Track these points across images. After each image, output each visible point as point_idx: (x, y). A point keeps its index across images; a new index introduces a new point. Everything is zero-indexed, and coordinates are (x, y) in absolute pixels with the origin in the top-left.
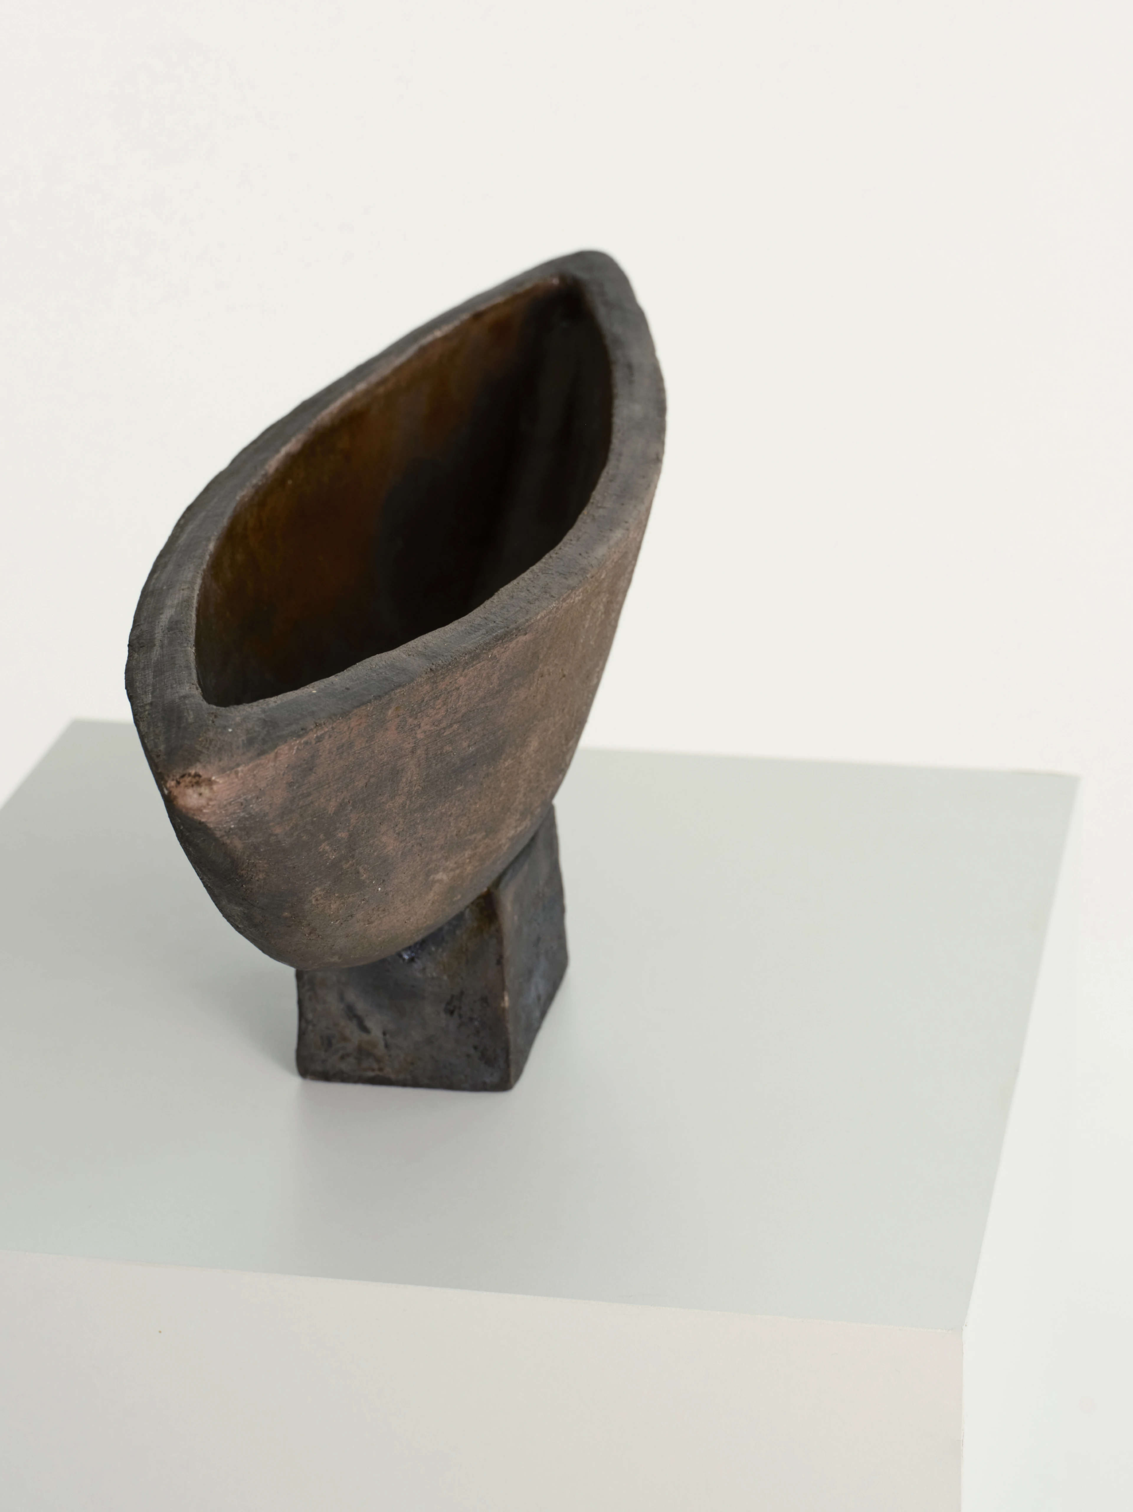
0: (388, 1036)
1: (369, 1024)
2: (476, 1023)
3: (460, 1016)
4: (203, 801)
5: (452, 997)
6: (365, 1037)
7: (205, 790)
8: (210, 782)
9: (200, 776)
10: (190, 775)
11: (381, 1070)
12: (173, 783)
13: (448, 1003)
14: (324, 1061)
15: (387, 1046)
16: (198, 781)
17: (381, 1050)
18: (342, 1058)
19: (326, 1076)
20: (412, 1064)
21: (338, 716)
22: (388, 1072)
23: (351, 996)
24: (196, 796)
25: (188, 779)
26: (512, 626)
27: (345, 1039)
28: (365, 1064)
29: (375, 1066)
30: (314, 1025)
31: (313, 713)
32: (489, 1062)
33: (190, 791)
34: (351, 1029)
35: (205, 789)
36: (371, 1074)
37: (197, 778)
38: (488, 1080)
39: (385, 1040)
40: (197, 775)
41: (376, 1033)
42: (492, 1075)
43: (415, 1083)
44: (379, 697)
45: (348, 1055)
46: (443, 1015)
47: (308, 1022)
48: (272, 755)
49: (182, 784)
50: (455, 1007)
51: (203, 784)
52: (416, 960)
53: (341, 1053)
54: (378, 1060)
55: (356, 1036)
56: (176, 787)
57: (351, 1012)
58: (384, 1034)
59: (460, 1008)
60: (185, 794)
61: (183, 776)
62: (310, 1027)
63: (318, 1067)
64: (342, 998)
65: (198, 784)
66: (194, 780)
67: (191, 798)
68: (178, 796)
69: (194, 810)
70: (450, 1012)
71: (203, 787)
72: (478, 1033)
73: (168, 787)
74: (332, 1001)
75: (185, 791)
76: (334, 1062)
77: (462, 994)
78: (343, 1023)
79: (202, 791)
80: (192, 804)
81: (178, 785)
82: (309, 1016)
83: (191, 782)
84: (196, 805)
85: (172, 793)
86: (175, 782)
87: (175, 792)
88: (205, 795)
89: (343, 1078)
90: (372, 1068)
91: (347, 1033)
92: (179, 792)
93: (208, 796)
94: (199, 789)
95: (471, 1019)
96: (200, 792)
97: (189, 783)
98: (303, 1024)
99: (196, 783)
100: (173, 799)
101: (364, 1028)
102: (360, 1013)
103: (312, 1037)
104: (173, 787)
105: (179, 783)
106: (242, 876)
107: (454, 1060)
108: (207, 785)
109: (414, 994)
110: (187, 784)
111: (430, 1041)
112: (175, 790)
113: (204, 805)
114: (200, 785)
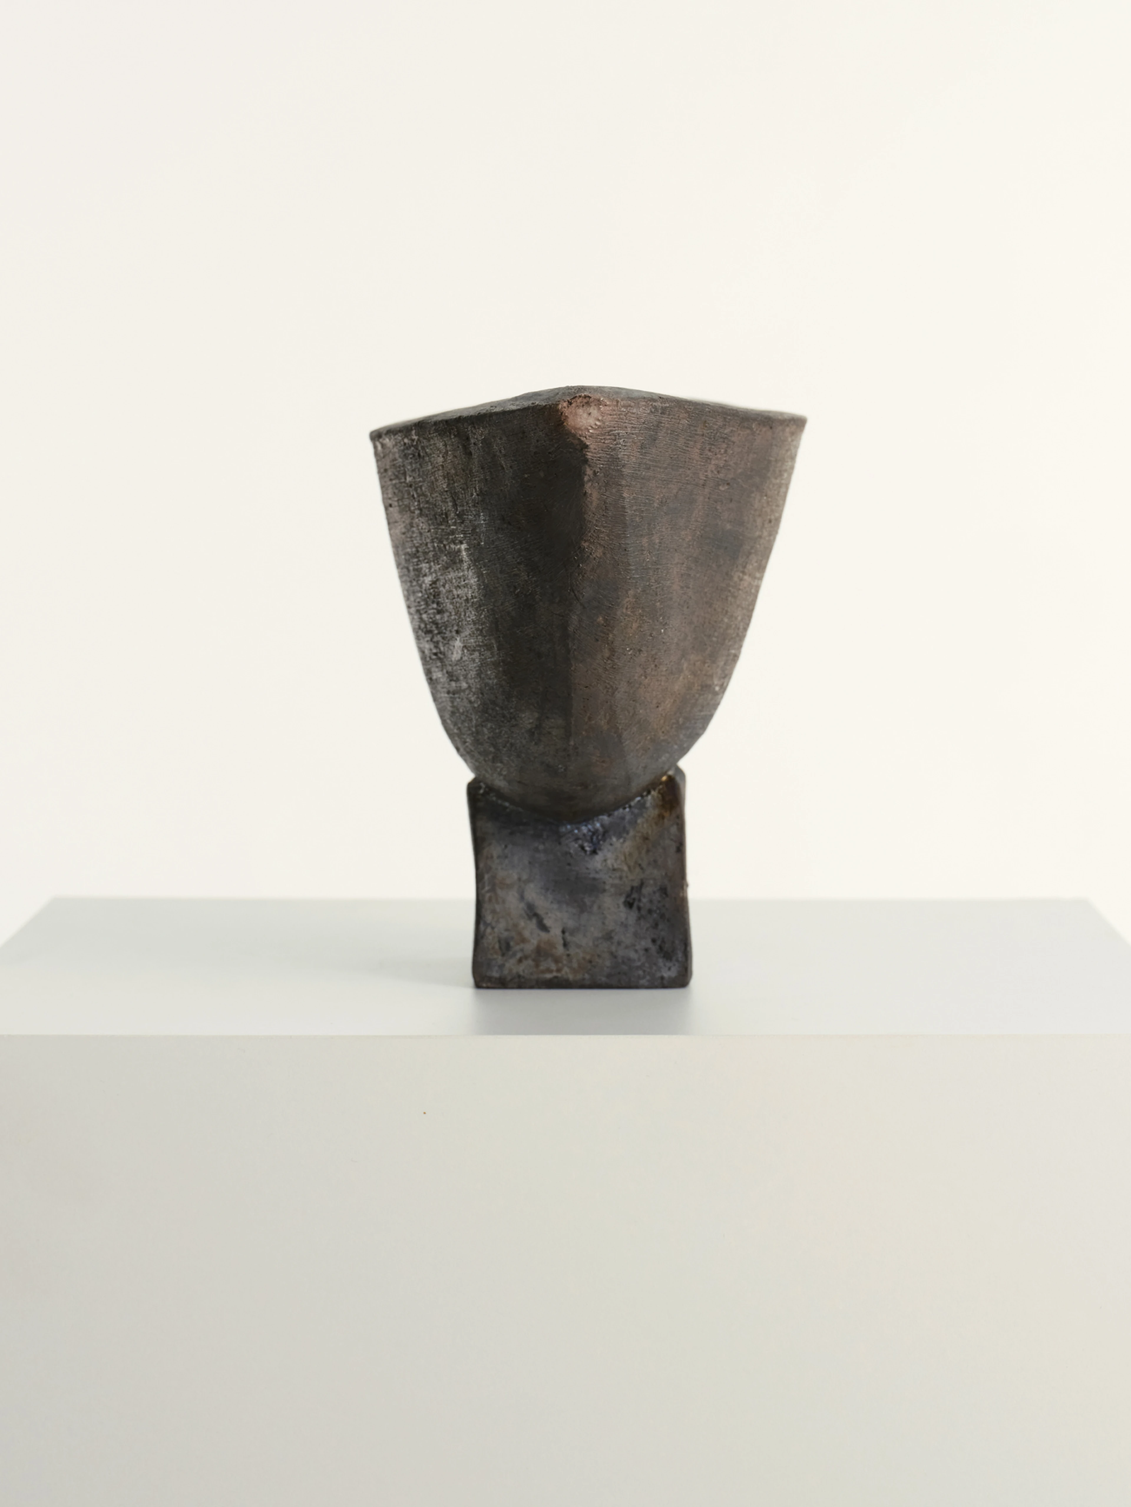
0: (567, 934)
1: (548, 922)
2: (655, 915)
3: (639, 909)
4: (591, 421)
5: (632, 888)
6: (544, 935)
7: (594, 411)
8: (599, 403)
9: (590, 397)
10: (580, 397)
11: (559, 972)
12: (565, 404)
13: (628, 896)
14: (501, 967)
15: (565, 945)
16: (587, 401)
17: (560, 950)
18: (520, 961)
19: (502, 984)
20: (590, 962)
22: (566, 973)
23: (533, 893)
24: (585, 415)
25: (579, 400)
27: (524, 940)
28: (543, 966)
29: (553, 967)
30: (493, 928)
32: (668, 956)
33: (580, 411)
34: (529, 928)
35: (594, 409)
36: (548, 976)
37: (587, 399)
38: (666, 974)
39: (564, 939)
40: (587, 396)
41: (556, 932)
42: (669, 969)
43: (593, 983)
45: (526, 957)
46: (622, 908)
47: (487, 925)
49: (573, 405)
50: (634, 899)
51: (592, 404)
52: (598, 851)
53: (519, 955)
54: (557, 960)
55: (533, 936)
56: (568, 407)
57: (532, 913)
58: (563, 932)
59: (640, 900)
60: (575, 414)
61: (575, 397)
62: (489, 930)
63: (495, 974)
64: (522, 898)
65: (588, 403)
66: (585, 401)
67: (581, 418)
68: (569, 416)
69: (582, 430)
70: (629, 905)
71: (592, 407)
72: (656, 925)
73: (560, 409)
74: (512, 901)
75: (576, 411)
76: (512, 966)
77: (642, 884)
78: (522, 924)
79: (591, 411)
80: (581, 424)
81: (569, 405)
82: (489, 918)
83: (582, 402)
84: (585, 425)
85: (563, 414)
86: (567, 403)
87: (567, 412)
88: (592, 415)
89: (521, 983)
90: (549, 971)
91: (526, 934)
92: (571, 412)
93: (595, 416)
94: (588, 409)
95: (650, 911)
96: (589, 412)
97: (580, 403)
98: (482, 927)
99: (586, 403)
100: (564, 419)
101: (543, 928)
102: (540, 912)
103: (490, 939)
104: (565, 407)
105: (570, 403)
106: (582, 550)
107: (633, 955)
108: (595, 405)
109: (594, 887)
110: (578, 404)
111: (608, 937)
112: (567, 410)
113: (592, 425)
114: (589, 405)
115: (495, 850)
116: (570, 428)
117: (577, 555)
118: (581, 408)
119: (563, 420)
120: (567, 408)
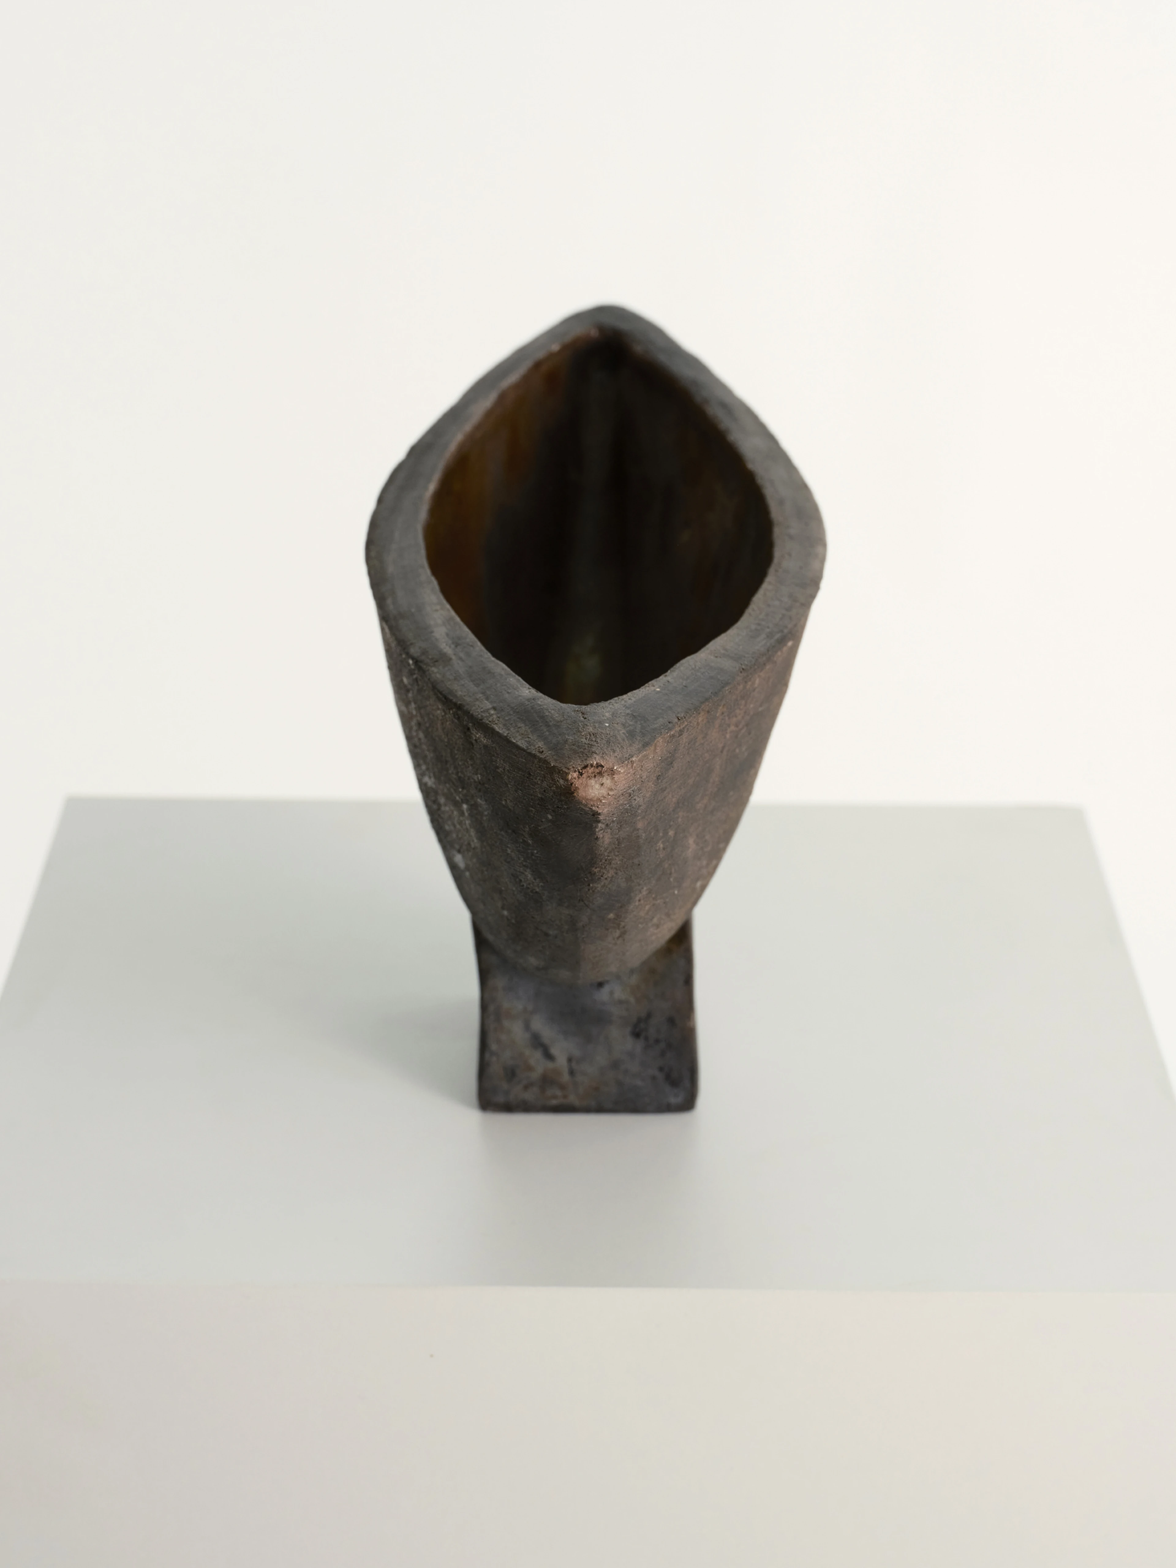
0: (573, 1063)
1: (554, 1051)
2: (663, 1045)
3: (646, 1039)
4: (604, 792)
5: (639, 1019)
6: (550, 1065)
7: (607, 781)
8: (612, 772)
9: (602, 767)
10: (592, 766)
11: (565, 1097)
12: (575, 775)
13: (635, 1027)
14: (506, 1093)
15: (572, 1073)
16: (600, 771)
17: (566, 1078)
18: (526, 1088)
19: (508, 1108)
20: (597, 1089)
21: (693, 710)
22: (573, 1099)
23: (539, 1024)
24: (597, 786)
25: (590, 770)
26: (786, 631)
27: (530, 1068)
28: (549, 1092)
29: (559, 1093)
30: (497, 1057)
31: (670, 708)
32: (673, 1082)
33: (592, 782)
34: (535, 1058)
35: (608, 779)
36: (554, 1102)
37: (600, 768)
38: (672, 1099)
39: (570, 1067)
40: (599, 766)
41: (561, 1061)
42: (676, 1094)
43: (600, 1109)
44: (716, 694)
45: (532, 1084)
46: (629, 1039)
47: (492, 1053)
48: (652, 748)
49: (584, 776)
50: (641, 1030)
51: (605, 774)
52: (605, 984)
53: (525, 1082)
54: (562, 1087)
55: (539, 1065)
56: (579, 778)
57: (537, 1042)
58: (570, 1061)
59: (647, 1030)
60: (587, 785)
61: (586, 767)
62: (494, 1059)
63: (500, 1099)
64: (527, 1027)
65: (600, 774)
66: (597, 771)
67: (593, 789)
68: (580, 787)
69: (593, 801)
70: (636, 1035)
71: (605, 778)
72: (663, 1054)
73: (569, 779)
74: (517, 1031)
75: (587, 782)
76: (517, 1092)
77: (649, 1016)
78: (527, 1052)
79: (603, 782)
80: (593, 794)
81: (580, 776)
82: (494, 1047)
83: (594, 772)
84: (597, 795)
85: (573, 785)
86: (577, 773)
87: (577, 783)
88: (605, 785)
89: (526, 1107)
90: (555, 1097)
91: (532, 1062)
92: (581, 783)
93: (608, 786)
94: (601, 779)
95: (657, 1041)
96: (602, 783)
97: (592, 773)
98: (487, 1055)
99: (598, 773)
100: (574, 790)
101: (549, 1056)
102: (546, 1041)
103: (495, 1068)
104: (575, 778)
105: (581, 774)
106: (593, 874)
107: (639, 1083)
108: (608, 775)
109: (601, 1019)
110: (589, 775)
111: (615, 1065)
112: (578, 781)
113: (604, 795)
114: (602, 775)
115: (499, 982)
116: (581, 799)
117: (587, 878)
118: (593, 779)
119: (572, 790)
120: (577, 779)
